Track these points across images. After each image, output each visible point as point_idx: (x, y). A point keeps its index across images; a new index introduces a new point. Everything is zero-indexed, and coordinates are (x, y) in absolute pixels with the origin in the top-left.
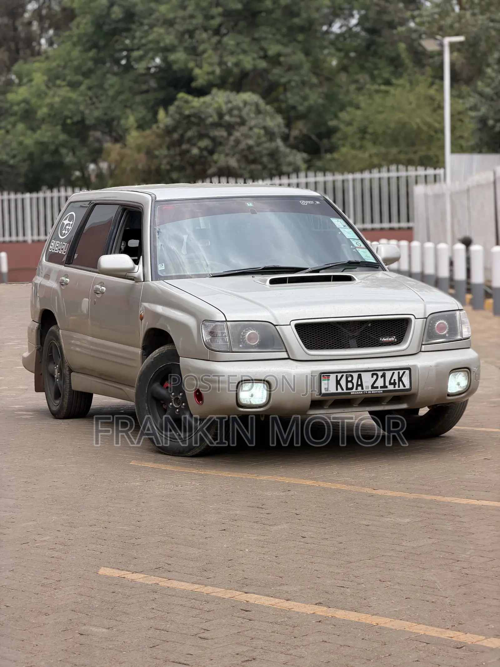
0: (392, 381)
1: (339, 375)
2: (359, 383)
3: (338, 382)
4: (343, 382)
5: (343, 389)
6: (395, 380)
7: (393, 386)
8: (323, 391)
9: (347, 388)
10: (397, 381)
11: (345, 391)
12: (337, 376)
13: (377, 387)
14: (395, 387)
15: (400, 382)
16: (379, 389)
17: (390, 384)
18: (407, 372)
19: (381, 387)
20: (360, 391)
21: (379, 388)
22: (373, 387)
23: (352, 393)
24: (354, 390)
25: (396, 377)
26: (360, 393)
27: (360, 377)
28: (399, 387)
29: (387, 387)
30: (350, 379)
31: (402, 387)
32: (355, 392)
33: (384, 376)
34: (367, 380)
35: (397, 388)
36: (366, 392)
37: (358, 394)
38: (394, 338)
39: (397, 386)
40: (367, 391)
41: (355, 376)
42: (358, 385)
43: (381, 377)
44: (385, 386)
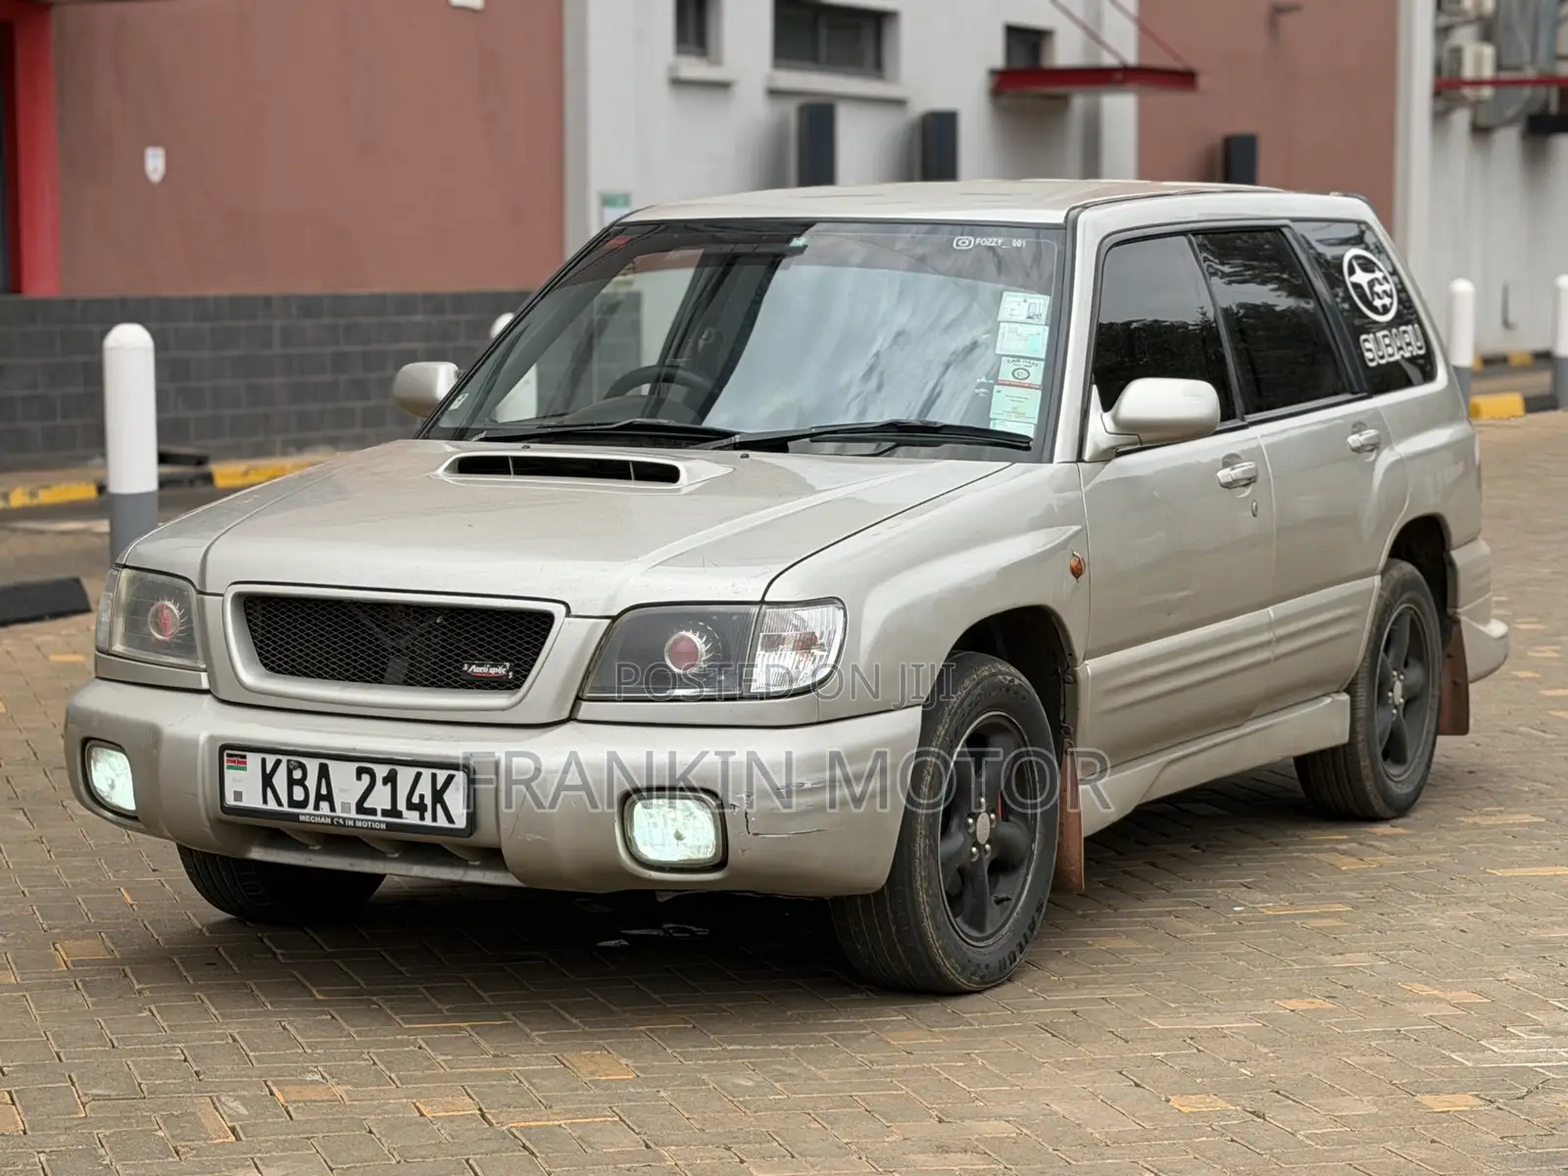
0: (416, 800)
1: (271, 760)
2: (324, 791)
3: (267, 780)
4: (280, 781)
5: (280, 804)
6: (422, 797)
7: (417, 814)
8: (230, 801)
9: (292, 803)
10: (428, 801)
11: (286, 808)
12: (264, 761)
13: (373, 812)
14: (422, 818)
15: (439, 807)
16: (379, 817)
17: (410, 806)
18: (460, 777)
19: (385, 813)
20: (325, 816)
21: (379, 812)
22: (360, 808)
23: (302, 818)
24: (310, 809)
25: (425, 788)
26: (323, 820)
27: (324, 772)
28: (434, 819)
29: (399, 815)
30: (297, 774)
31: (442, 822)
32: (310, 815)
33: (391, 779)
34: (346, 784)
35: (428, 821)
36: (341, 821)
37: (318, 823)
38: (505, 667)
39: (428, 815)
40: (344, 819)
41: (313, 766)
42: (319, 798)
43: (385, 781)
44: (394, 812)
